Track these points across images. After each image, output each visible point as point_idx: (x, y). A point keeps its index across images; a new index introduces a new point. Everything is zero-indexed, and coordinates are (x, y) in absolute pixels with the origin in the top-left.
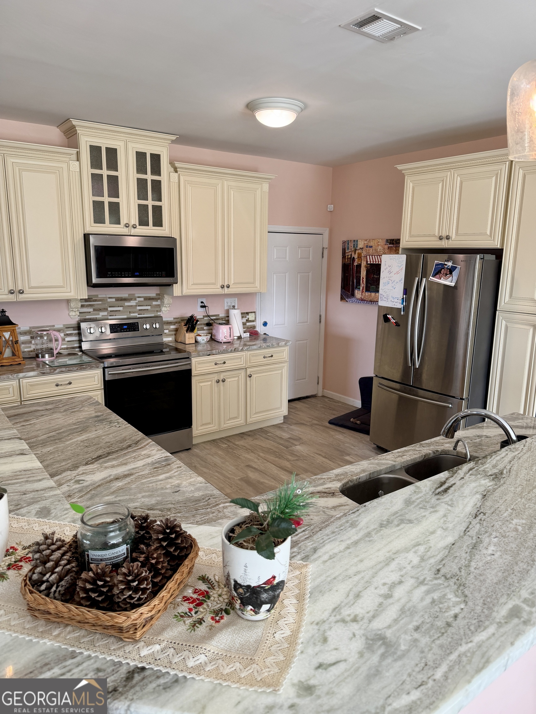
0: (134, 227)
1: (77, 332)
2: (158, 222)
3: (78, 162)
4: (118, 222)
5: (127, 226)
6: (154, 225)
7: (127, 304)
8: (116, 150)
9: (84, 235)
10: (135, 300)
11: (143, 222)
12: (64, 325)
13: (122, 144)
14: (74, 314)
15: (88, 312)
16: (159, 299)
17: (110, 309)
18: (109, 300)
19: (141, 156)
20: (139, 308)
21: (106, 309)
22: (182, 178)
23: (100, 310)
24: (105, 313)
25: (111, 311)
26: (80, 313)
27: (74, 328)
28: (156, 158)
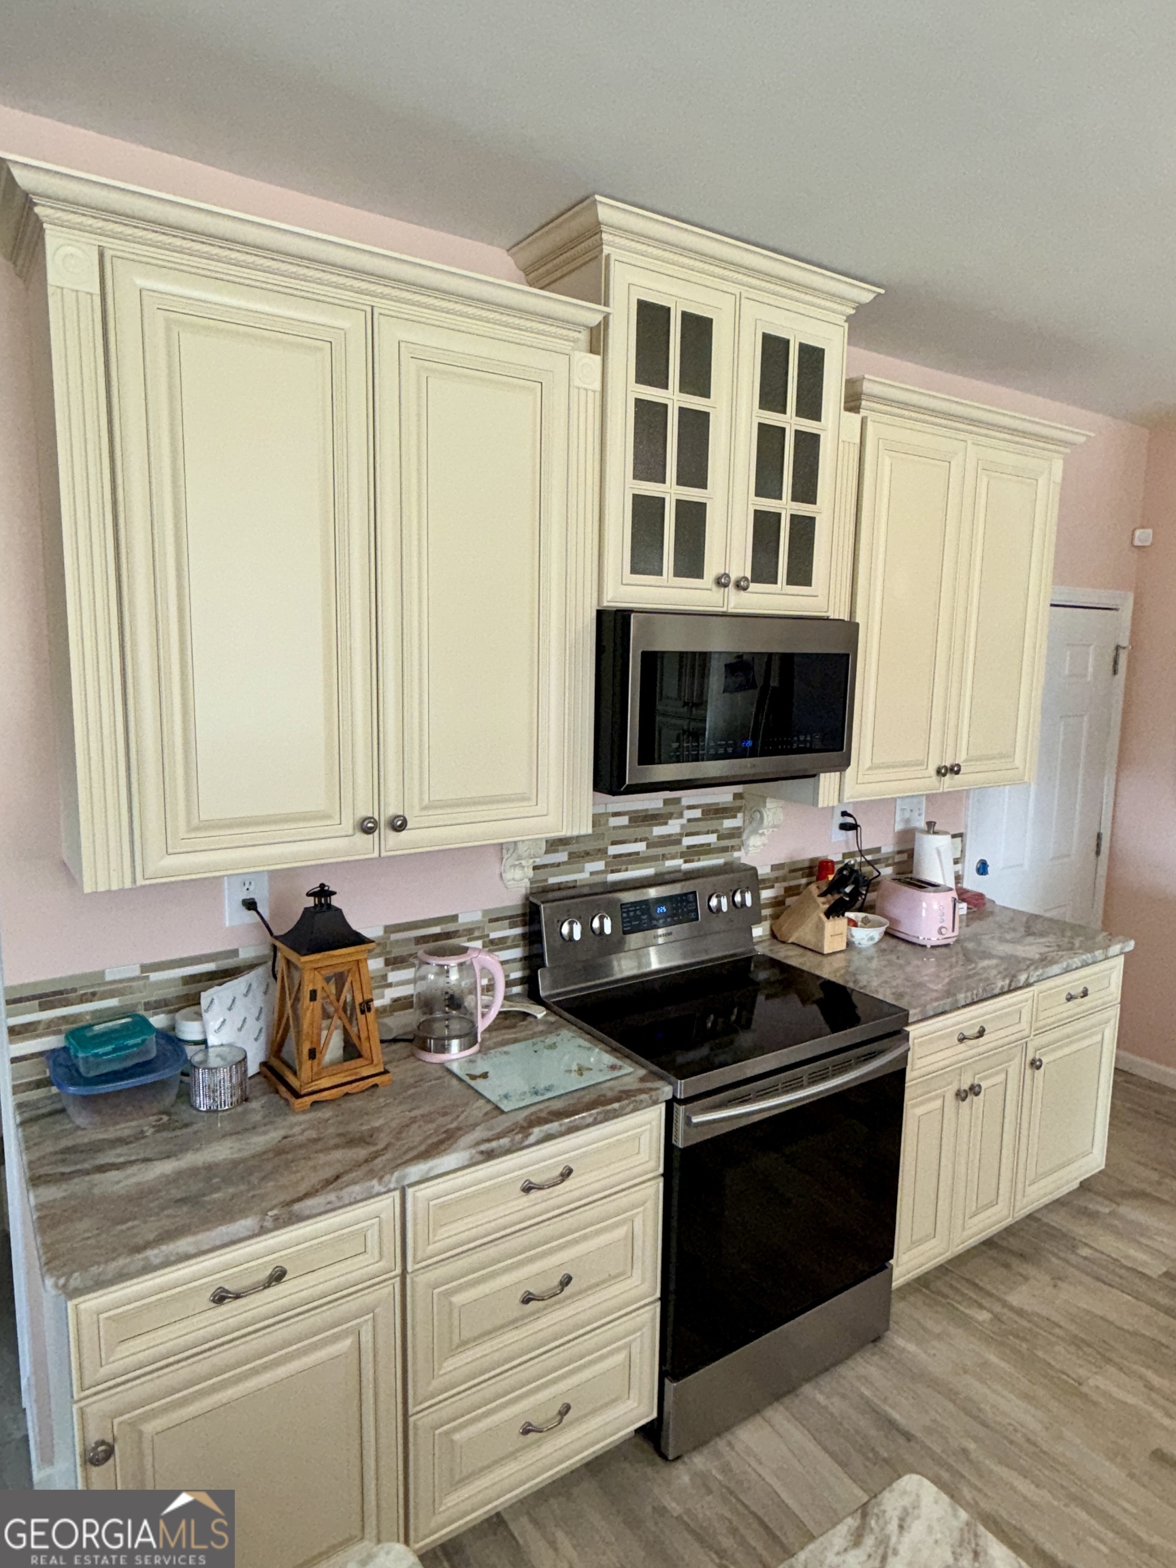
0: (740, 586)
1: (518, 931)
2: (801, 574)
3: (598, 358)
4: (697, 571)
5: (721, 582)
6: (791, 581)
7: (658, 831)
8: (709, 322)
9: (600, 613)
10: (681, 816)
11: (763, 571)
12: (485, 912)
13: (727, 303)
14: (518, 874)
15: (552, 865)
16: (739, 809)
17: (613, 850)
18: (614, 822)
19: (774, 349)
20: (687, 841)
21: (602, 852)
22: (870, 427)
23: (587, 855)
24: (600, 865)
25: (615, 856)
26: (535, 868)
27: (512, 921)
28: (813, 358)
